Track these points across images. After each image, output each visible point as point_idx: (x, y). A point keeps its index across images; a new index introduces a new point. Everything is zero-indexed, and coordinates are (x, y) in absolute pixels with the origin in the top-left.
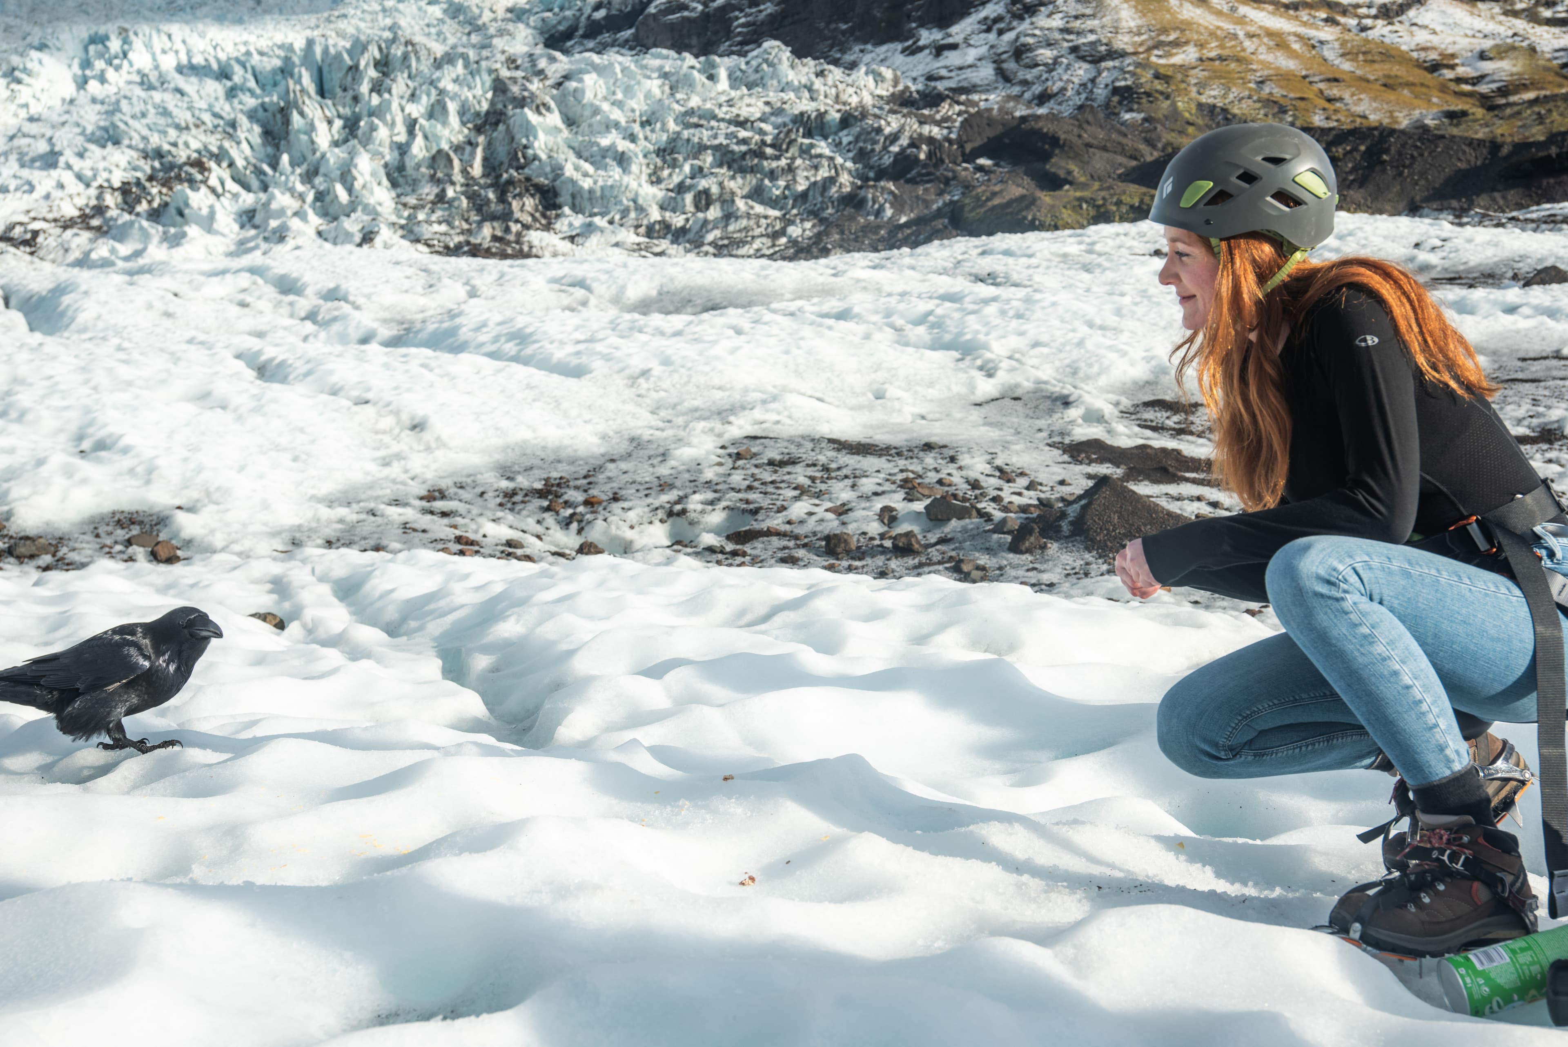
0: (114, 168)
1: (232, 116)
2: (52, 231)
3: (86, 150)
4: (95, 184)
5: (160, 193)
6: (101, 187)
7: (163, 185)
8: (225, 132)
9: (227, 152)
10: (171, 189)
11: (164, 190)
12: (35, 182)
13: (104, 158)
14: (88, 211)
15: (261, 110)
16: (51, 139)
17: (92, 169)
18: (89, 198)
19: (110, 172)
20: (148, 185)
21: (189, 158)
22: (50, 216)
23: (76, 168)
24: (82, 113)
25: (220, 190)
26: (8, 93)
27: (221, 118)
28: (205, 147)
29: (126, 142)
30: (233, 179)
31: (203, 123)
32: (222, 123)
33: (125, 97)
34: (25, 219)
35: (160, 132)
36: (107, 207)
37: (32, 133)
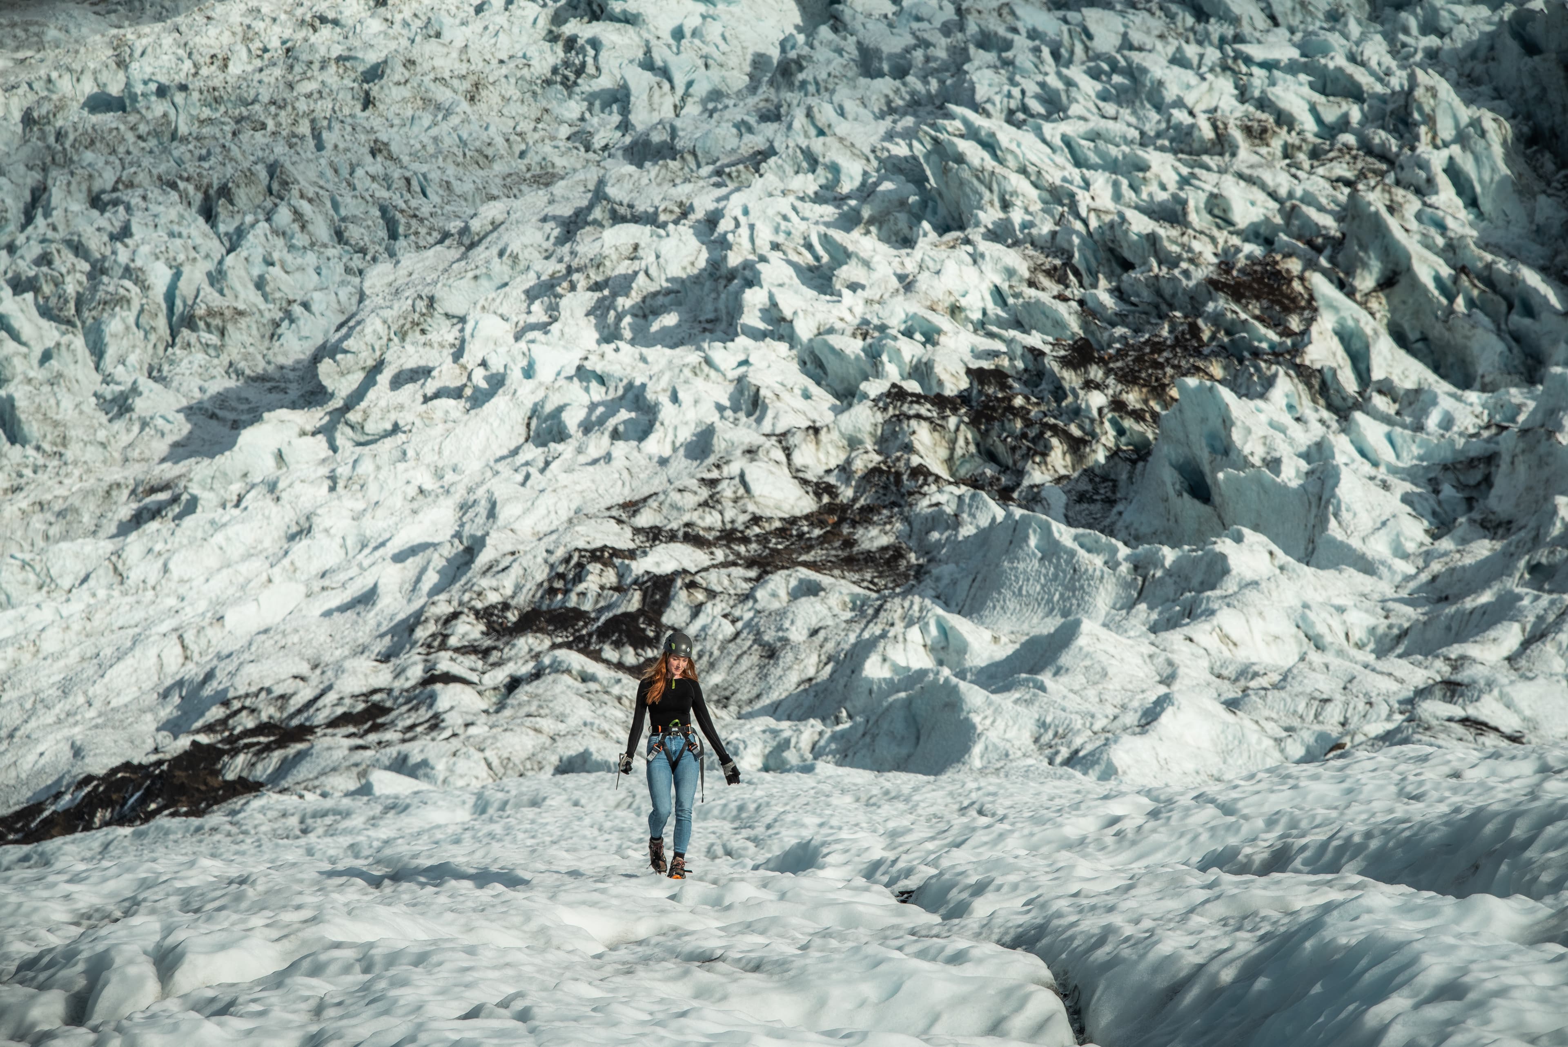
0: (943, 321)
1: (1398, 80)
2: (715, 579)
3: (841, 256)
4: (874, 388)
5: (1118, 405)
6: (897, 394)
7: (1128, 378)
8: (1367, 147)
9: (1379, 229)
10: (1158, 390)
11: (1133, 398)
12: (656, 393)
13: (907, 284)
14: (847, 493)
15: (1512, 46)
16: (712, 220)
17: (863, 330)
18: (853, 443)
19: (931, 337)
20: (1070, 378)
21: (1226, 263)
22: (711, 520)
23: (804, 330)
24: (826, 113)
25: (1349, 382)
26: (555, 55)
27: (1356, 94)
28: (1290, 213)
29: (990, 216)
30: (1400, 338)
31: (1284, 119)
32: (1355, 114)
33: (986, 41)
34: (622, 539)
35: (1112, 166)
36: (921, 472)
37: (643, 206)
